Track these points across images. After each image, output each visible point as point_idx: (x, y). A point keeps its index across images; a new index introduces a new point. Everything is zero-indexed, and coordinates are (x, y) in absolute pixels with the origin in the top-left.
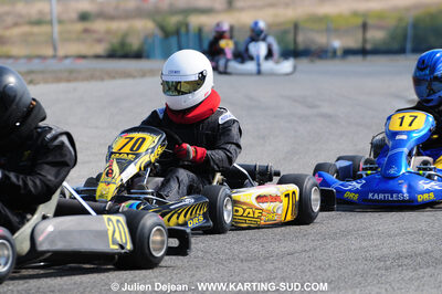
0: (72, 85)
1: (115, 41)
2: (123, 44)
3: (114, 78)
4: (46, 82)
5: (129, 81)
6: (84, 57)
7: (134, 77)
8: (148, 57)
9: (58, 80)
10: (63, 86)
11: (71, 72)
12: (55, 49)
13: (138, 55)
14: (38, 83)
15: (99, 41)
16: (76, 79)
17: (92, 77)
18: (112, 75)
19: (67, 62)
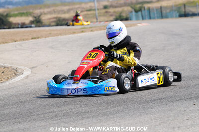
1: (118, 15)
2: (120, 16)
4: (97, 30)
8: (131, 20)
12: (97, 19)
13: (127, 19)
14: (94, 31)
15: (112, 15)
19: (103, 23)
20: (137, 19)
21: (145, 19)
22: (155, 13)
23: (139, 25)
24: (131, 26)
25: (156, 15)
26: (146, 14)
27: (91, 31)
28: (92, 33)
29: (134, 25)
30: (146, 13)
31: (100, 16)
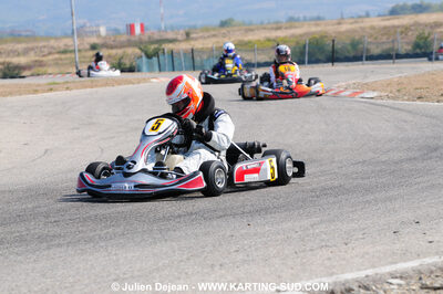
0: (94, 89)
1: (115, 62)
3: (120, 84)
4: (77, 88)
5: (131, 86)
7: (133, 83)
8: (139, 71)
9: (85, 87)
10: (88, 90)
12: (77, 68)
13: (131, 70)
14: (72, 89)
16: (96, 86)
17: (106, 84)
20: (151, 69)
21: (165, 70)
22: (183, 58)
23: (154, 80)
24: (139, 83)
25: (183, 64)
27: (67, 88)
29: (145, 80)
30: (165, 60)
31: (81, 62)
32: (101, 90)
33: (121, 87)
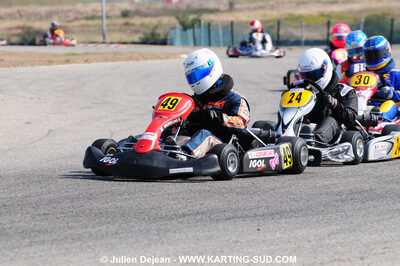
0: (116, 63)
1: (148, 31)
2: (153, 34)
3: (146, 59)
4: (97, 61)
5: (158, 61)
6: (125, 43)
7: (161, 59)
8: (171, 44)
9: (106, 60)
10: (110, 64)
11: (115, 54)
12: (104, 37)
13: (164, 43)
14: (91, 62)
15: (136, 32)
16: (119, 59)
17: (130, 58)
18: (145, 57)
19: (114, 45)
20: (185, 43)
21: (200, 45)
22: (221, 33)
23: (184, 56)
24: (167, 58)
25: (221, 39)
26: (203, 35)
27: (86, 61)
28: (86, 64)
29: (175, 55)
30: (201, 33)
31: (109, 30)
32: (123, 64)
33: (146, 62)
